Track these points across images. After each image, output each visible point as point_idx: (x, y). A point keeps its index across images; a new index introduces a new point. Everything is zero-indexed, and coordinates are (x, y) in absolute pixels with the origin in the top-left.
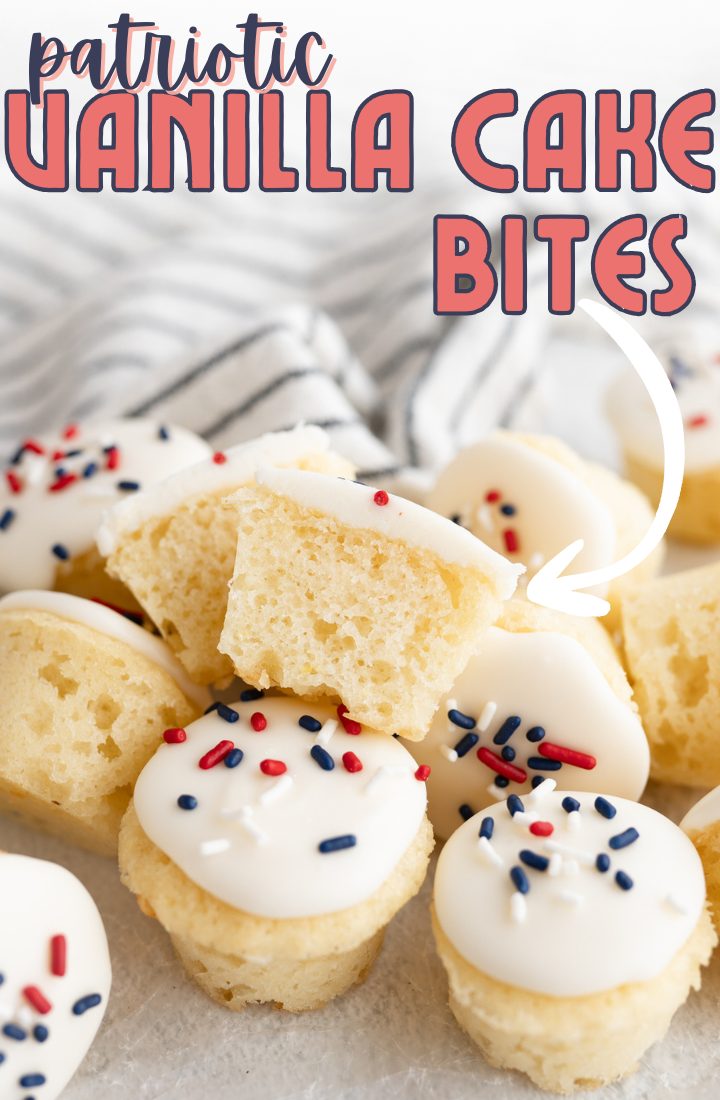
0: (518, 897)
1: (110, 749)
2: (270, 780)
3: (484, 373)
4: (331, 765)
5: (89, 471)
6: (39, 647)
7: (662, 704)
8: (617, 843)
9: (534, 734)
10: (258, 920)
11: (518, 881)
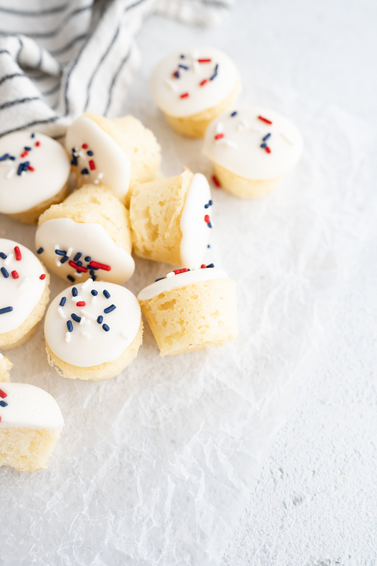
0: (68, 332)
4: (7, 275)
8: (107, 311)
9: (87, 259)
11: (69, 326)
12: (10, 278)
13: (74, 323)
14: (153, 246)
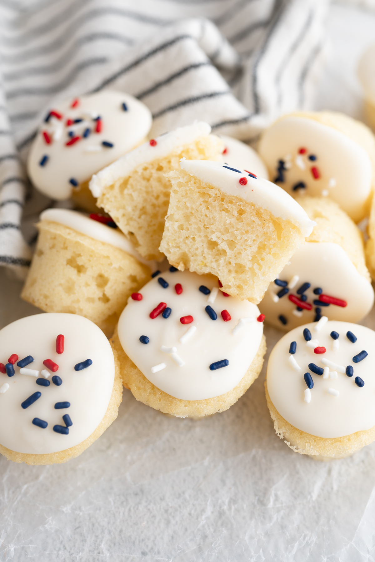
0: (308, 390)
1: (105, 299)
2: (185, 327)
4: (216, 317)
5: (86, 134)
6: (66, 248)
8: (357, 359)
9: (317, 291)
11: (308, 382)
12: (219, 322)
13: (313, 376)
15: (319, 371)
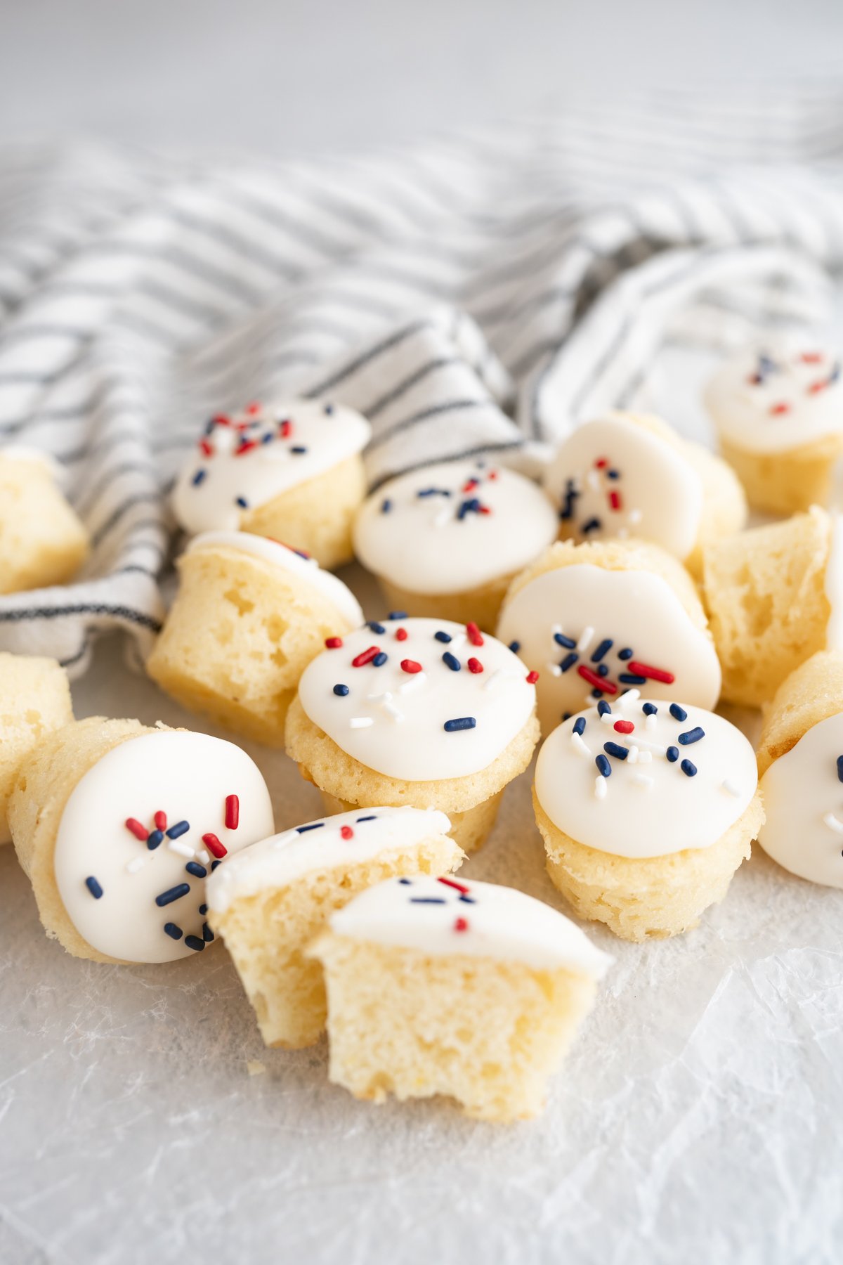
0: (602, 778)
1: (279, 658)
2: (408, 676)
3: (601, 368)
4: (458, 667)
5: (267, 439)
6: (223, 575)
7: (734, 635)
8: (685, 739)
9: (624, 654)
10: (394, 782)
11: (602, 766)
12: (463, 676)
13: (612, 762)
14: (758, 647)
15: (621, 754)
